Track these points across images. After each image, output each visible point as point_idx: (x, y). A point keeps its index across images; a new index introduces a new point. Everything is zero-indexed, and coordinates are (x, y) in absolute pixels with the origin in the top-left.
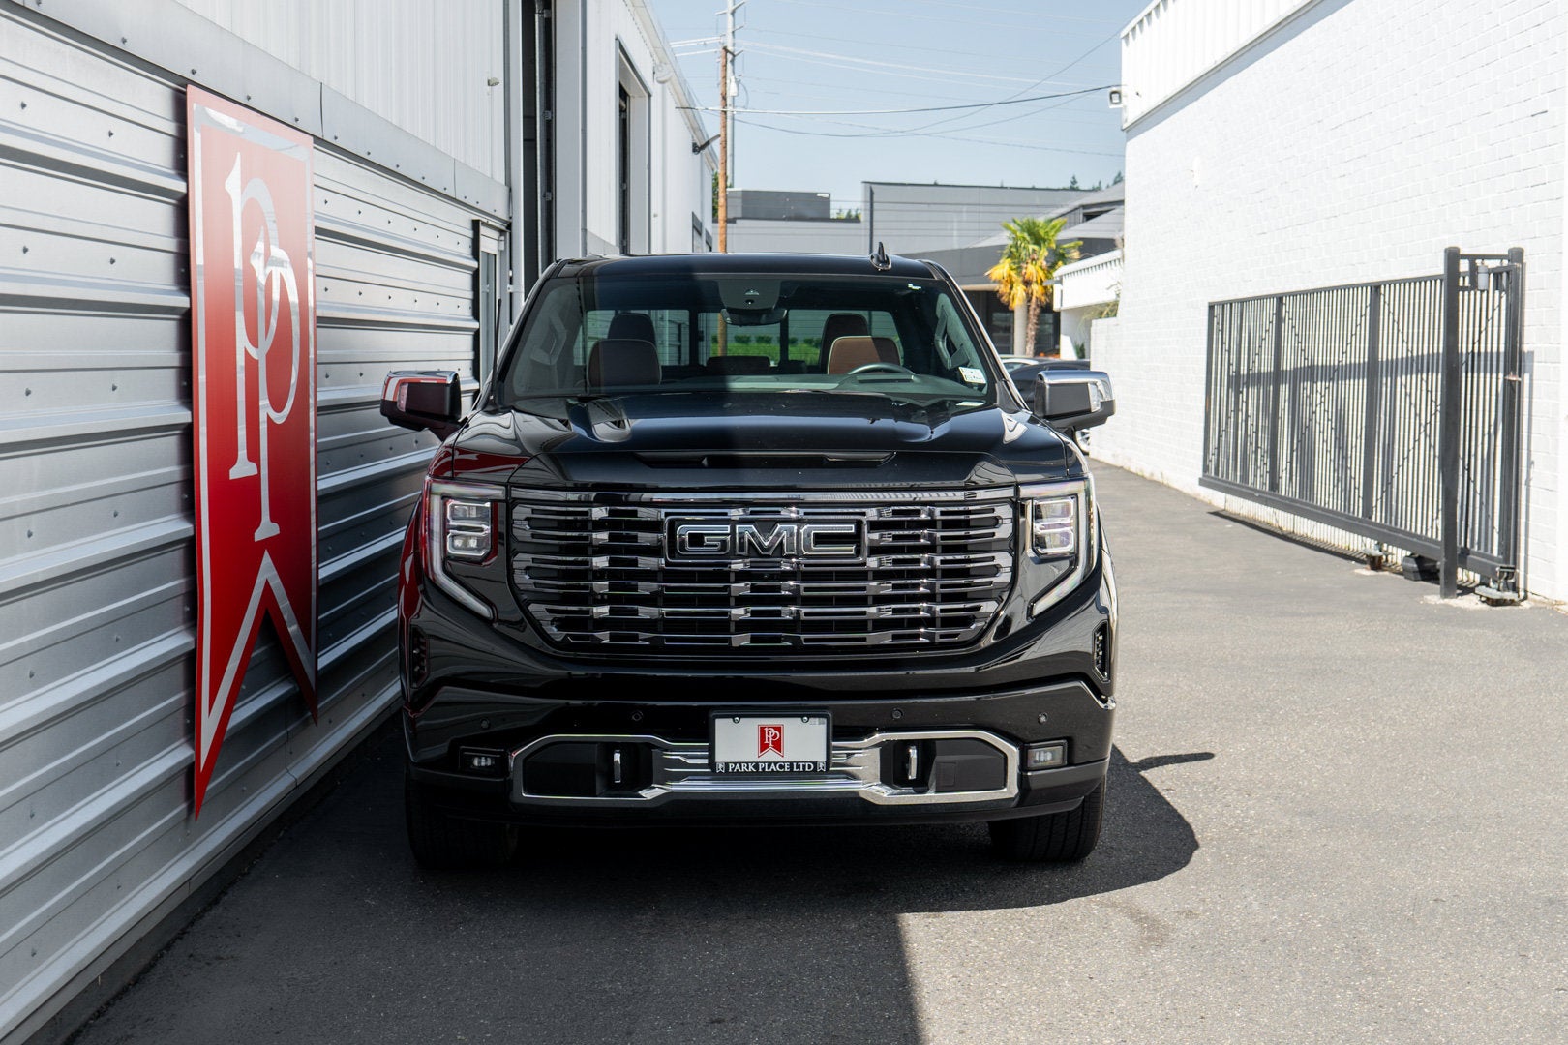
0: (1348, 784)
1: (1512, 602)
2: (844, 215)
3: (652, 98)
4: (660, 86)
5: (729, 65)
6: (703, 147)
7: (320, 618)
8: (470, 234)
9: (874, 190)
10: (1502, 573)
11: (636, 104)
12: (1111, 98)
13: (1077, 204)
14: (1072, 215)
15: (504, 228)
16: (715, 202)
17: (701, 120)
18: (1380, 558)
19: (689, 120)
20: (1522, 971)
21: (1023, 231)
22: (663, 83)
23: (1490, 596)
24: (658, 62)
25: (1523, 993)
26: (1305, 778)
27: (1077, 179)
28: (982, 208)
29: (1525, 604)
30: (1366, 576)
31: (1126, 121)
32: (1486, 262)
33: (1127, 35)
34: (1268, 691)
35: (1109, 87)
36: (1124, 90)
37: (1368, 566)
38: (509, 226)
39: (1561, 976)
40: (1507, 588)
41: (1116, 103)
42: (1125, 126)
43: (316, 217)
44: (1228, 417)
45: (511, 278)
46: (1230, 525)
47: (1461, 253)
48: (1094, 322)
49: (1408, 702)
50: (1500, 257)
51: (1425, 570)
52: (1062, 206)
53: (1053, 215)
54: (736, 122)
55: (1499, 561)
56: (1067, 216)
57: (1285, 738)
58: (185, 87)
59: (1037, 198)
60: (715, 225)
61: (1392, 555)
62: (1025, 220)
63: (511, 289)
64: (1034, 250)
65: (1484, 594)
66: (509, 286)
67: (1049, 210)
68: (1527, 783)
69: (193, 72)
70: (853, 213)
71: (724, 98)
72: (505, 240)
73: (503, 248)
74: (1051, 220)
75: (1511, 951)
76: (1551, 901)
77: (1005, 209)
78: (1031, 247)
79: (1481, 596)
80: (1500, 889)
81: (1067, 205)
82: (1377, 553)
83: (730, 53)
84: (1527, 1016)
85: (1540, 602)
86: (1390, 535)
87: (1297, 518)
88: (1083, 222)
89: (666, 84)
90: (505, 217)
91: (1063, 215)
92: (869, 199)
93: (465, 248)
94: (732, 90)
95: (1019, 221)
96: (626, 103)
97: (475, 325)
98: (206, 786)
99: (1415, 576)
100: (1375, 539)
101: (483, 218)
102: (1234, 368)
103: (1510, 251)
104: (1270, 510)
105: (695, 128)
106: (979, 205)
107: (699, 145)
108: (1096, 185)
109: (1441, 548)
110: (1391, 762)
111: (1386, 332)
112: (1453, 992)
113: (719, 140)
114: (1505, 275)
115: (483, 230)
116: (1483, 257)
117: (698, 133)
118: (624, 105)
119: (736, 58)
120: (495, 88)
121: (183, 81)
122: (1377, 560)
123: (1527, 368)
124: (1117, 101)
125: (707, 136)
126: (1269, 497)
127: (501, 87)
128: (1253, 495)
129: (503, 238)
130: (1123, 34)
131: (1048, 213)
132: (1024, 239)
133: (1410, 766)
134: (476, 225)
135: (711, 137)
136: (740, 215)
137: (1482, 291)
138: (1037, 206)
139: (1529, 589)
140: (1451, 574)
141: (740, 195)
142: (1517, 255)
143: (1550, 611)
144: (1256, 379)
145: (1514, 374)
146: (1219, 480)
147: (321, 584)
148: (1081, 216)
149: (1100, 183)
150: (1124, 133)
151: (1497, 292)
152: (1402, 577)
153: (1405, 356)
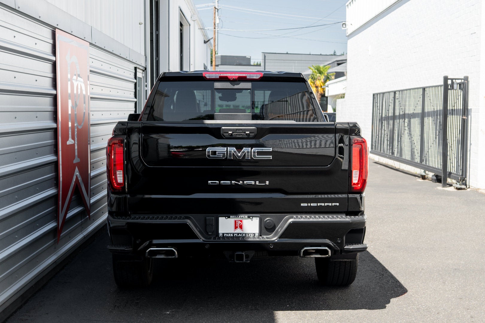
0: (402, 239)
1: (464, 189)
2: (256, 64)
3: (191, 26)
4: (193, 22)
5: (216, 13)
6: (207, 42)
7: (91, 188)
8: (134, 71)
9: (266, 56)
10: (461, 179)
11: (185, 28)
12: (343, 26)
13: (335, 60)
14: (333, 64)
15: (144, 69)
16: (211, 59)
17: (207, 32)
18: (425, 176)
19: (203, 32)
20: (443, 287)
21: (315, 69)
22: (194, 21)
23: (457, 187)
24: (192, 14)
25: (442, 291)
26: (390, 238)
27: (336, 52)
28: (302, 62)
29: (468, 190)
30: (420, 182)
31: (348, 33)
32: (456, 80)
33: (348, 5)
34: (383, 214)
35: (342, 22)
36: (347, 23)
37: (421, 178)
38: (146, 69)
39: (454, 288)
40: (463, 184)
41: (344, 28)
42: (347, 35)
43: (90, 67)
44: (379, 131)
45: (146, 85)
46: (379, 166)
47: (449, 78)
48: (337, 100)
49: (425, 217)
50: (461, 79)
51: (438, 179)
52: (329, 61)
53: (326, 64)
54: (219, 34)
55: (460, 176)
56: (331, 64)
57: (386, 227)
58: (55, 29)
59: (321, 58)
60: (212, 67)
61: (428, 175)
62: (316, 65)
63: (146, 88)
64: (319, 76)
65: (455, 186)
66: (145, 88)
67: (325, 62)
68: (456, 239)
69: (57, 25)
70: (259, 63)
71: (215, 24)
72: (144, 73)
73: (144, 76)
74: (325, 66)
75: (441, 282)
76: (456, 269)
77: (310, 62)
78: (318, 75)
79: (454, 187)
80: (441, 266)
81: (331, 61)
82: (424, 174)
83: (217, 9)
84: (442, 297)
85: (473, 189)
86: (428, 168)
87: (401, 163)
88: (337, 66)
89: (196, 21)
90: (144, 66)
91: (330, 64)
92: (264, 59)
93: (132, 76)
94: (217, 21)
95: (314, 66)
96: (182, 28)
97: (135, 100)
98: (61, 234)
99: (435, 181)
100: (423, 170)
101: (138, 66)
102: (380, 115)
103: (464, 77)
104: (392, 161)
105: (205, 35)
106: (301, 60)
107: (206, 41)
108: (342, 53)
109: (442, 172)
110: (417, 233)
111: (427, 103)
112: (422, 291)
113: (213, 39)
114: (462, 85)
115: (138, 70)
116: (455, 79)
117: (206, 37)
118: (181, 28)
119: (219, 10)
120: (141, 25)
121: (55, 28)
122: (424, 176)
123: (470, 114)
124: (345, 27)
125: (209, 38)
126: (391, 157)
127: (143, 25)
128: (386, 156)
129: (144, 72)
130: (347, 4)
131: (325, 63)
132: (316, 72)
133: (422, 234)
134: (136, 68)
135: (210, 38)
136: (220, 64)
137: (455, 90)
138: (321, 61)
139: (470, 185)
140: (445, 180)
141: (220, 57)
142: (466, 78)
143: (476, 192)
144: (387, 118)
145: (465, 116)
146: (376, 151)
147: (91, 178)
148: (336, 64)
149: (344, 53)
150: (347, 37)
151: (460, 90)
152: (431, 182)
153: (433, 110)
